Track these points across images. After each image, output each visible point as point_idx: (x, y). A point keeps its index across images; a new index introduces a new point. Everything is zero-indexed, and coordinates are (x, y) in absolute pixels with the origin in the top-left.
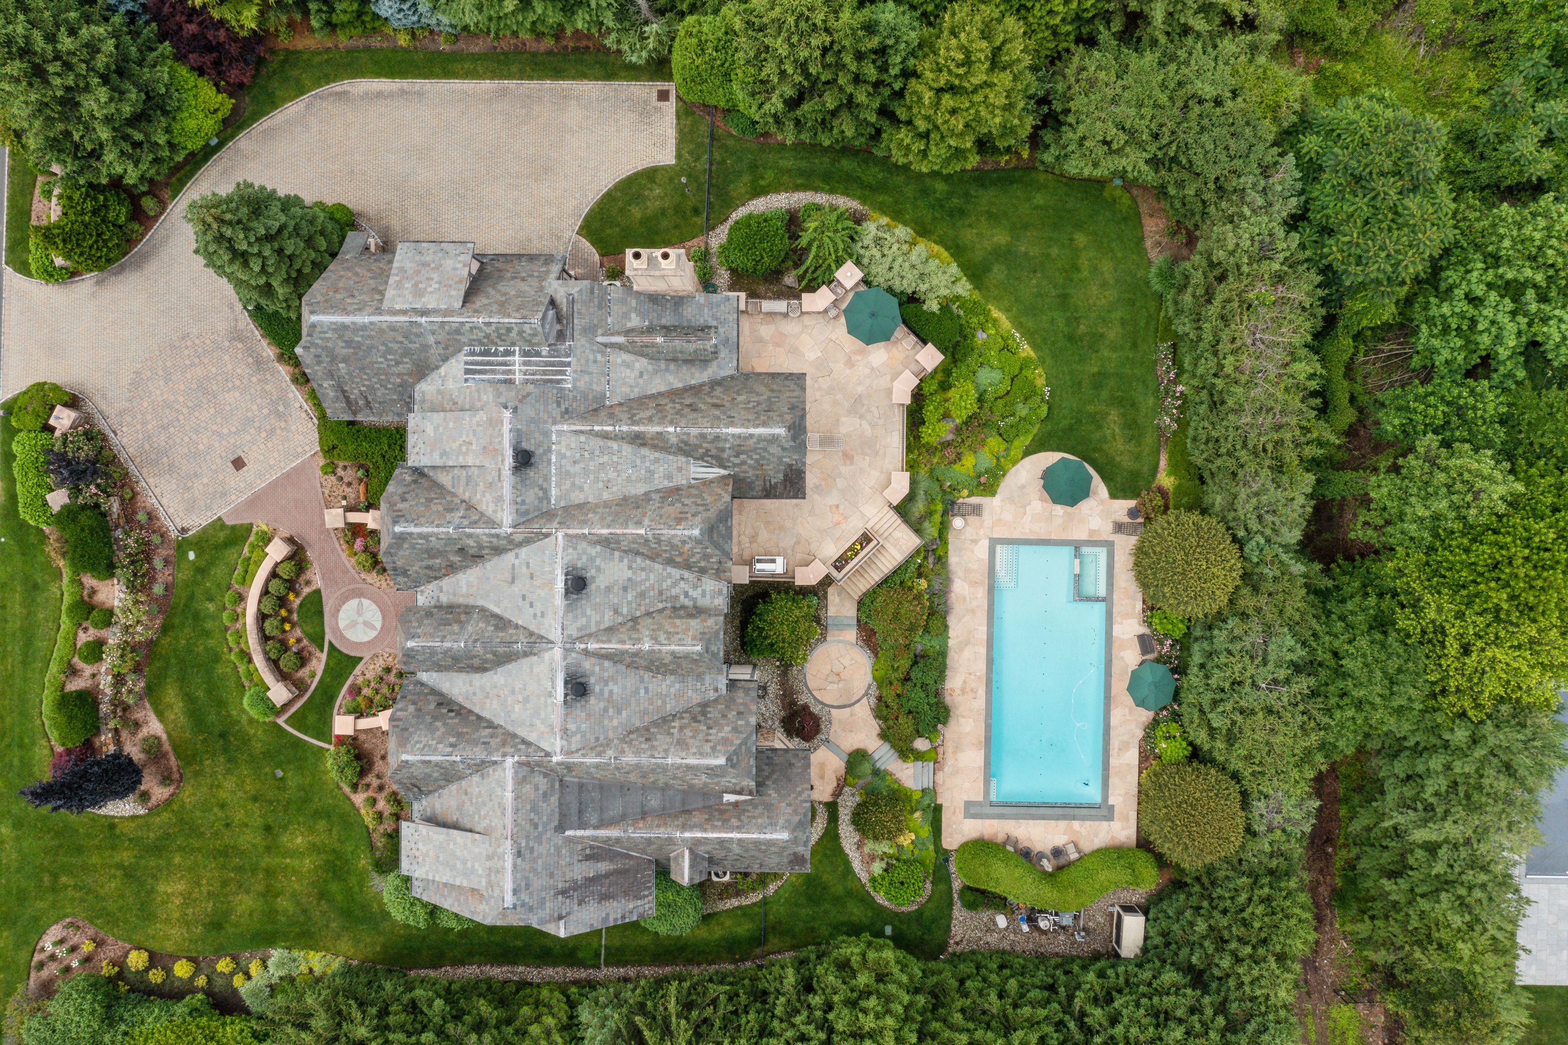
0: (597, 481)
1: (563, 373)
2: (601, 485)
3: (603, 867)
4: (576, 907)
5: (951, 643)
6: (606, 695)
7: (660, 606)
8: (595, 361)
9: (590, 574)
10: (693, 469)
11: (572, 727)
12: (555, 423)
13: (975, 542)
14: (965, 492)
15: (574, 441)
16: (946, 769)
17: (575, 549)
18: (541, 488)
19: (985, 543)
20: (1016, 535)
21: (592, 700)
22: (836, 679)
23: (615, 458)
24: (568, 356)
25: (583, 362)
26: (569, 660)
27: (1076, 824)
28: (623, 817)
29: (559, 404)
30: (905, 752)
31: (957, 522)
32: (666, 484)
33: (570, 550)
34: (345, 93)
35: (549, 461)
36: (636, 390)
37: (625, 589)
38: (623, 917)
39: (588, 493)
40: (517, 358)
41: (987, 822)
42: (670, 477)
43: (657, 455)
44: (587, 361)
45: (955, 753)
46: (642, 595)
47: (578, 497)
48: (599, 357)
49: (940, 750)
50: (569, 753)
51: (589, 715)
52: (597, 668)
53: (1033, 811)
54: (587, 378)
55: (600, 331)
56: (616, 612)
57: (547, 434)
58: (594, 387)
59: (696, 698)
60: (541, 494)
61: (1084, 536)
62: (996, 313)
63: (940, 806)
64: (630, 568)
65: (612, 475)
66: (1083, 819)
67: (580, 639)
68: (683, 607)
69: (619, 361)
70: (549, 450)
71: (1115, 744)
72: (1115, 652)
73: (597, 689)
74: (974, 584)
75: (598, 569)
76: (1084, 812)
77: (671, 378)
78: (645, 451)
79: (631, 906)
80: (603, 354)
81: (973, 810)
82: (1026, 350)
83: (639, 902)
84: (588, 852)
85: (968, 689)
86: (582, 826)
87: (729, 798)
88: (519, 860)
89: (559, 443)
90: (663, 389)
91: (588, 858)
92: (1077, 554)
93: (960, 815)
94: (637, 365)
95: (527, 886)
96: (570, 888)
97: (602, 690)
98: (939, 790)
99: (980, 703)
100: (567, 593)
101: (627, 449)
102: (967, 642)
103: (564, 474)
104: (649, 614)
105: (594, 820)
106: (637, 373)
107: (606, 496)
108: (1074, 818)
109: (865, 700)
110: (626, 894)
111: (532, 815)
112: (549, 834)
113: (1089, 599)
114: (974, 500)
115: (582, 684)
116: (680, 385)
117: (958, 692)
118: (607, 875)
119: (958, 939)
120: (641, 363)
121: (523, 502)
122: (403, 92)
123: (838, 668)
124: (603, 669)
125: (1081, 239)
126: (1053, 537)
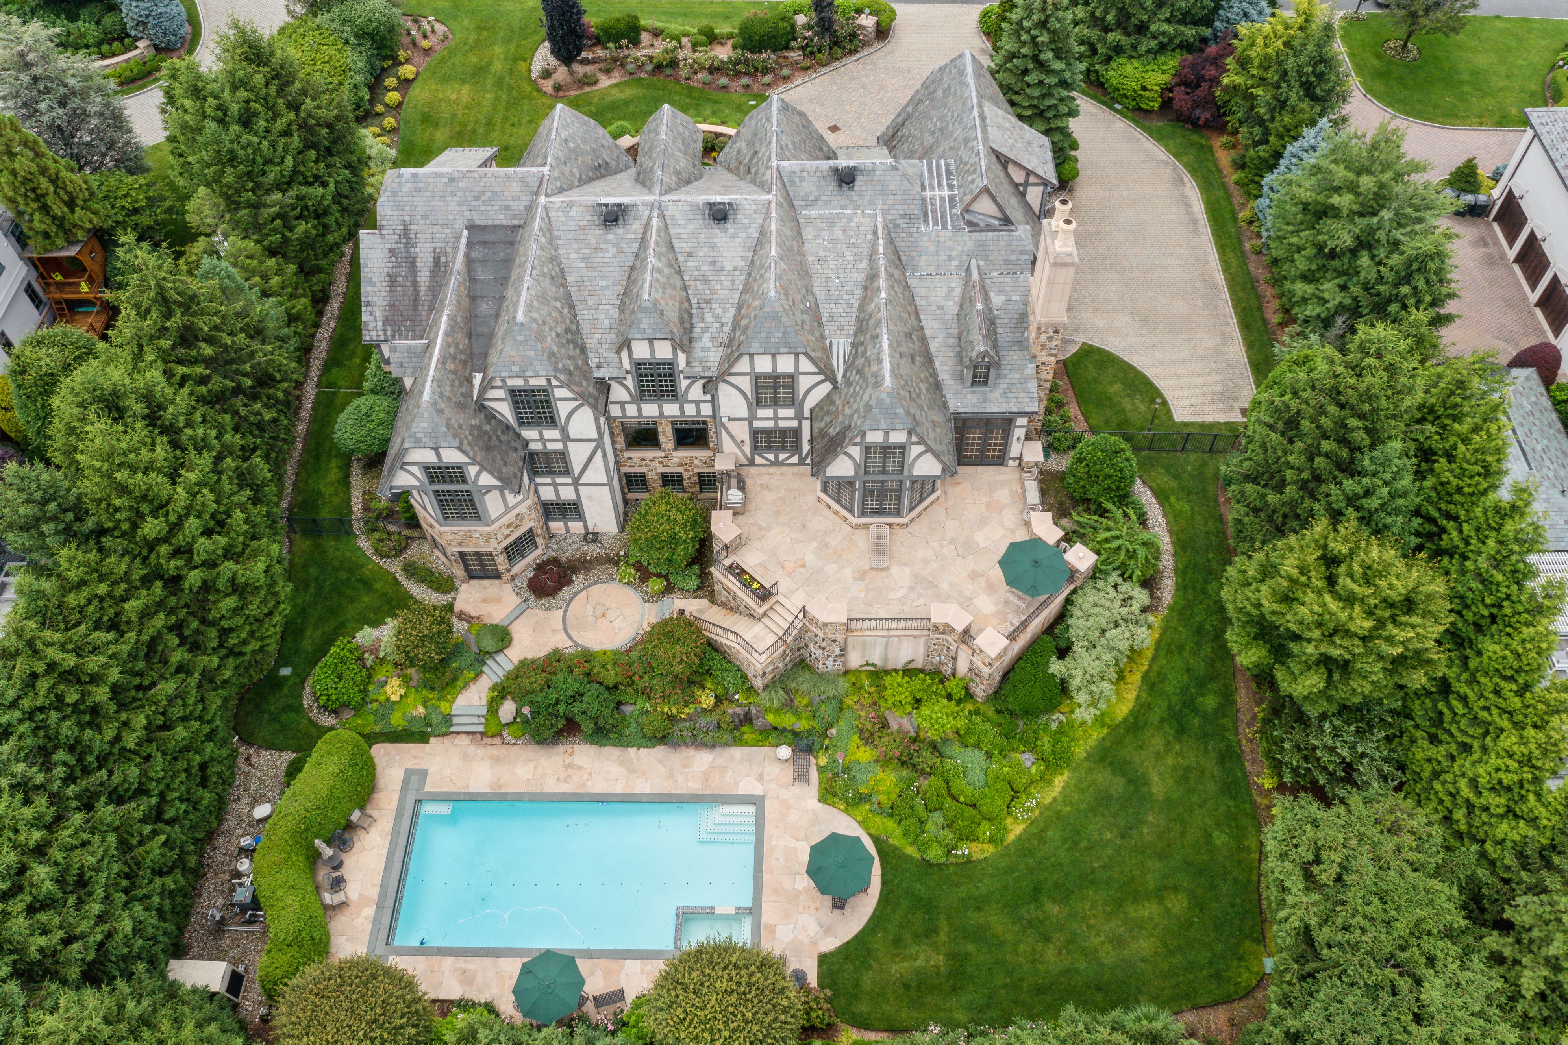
0: (826, 250)
1: (936, 223)
2: (822, 254)
3: (424, 277)
4: (388, 246)
5: (632, 751)
6: (603, 246)
7: (694, 301)
8: (950, 258)
9: (729, 226)
10: (841, 341)
11: (573, 212)
12: (883, 212)
13: (760, 778)
14: (823, 761)
15: (866, 228)
16: (472, 748)
17: (755, 212)
18: (817, 199)
19: (757, 790)
20: (769, 828)
21: (599, 232)
22: (599, 613)
23: (850, 266)
24: (953, 227)
25: (949, 243)
26: (641, 208)
27: (370, 911)
28: (472, 280)
29: (904, 216)
30: (500, 693)
31: (785, 752)
32: (825, 317)
33: (754, 207)
34: (1184, 185)
35: (844, 207)
36: (924, 303)
37: (713, 263)
38: (368, 304)
39: (812, 242)
40: (946, 193)
41: (395, 798)
42: (831, 318)
43: (856, 306)
44: (950, 249)
45: (492, 757)
46: (706, 281)
47: (808, 234)
48: (955, 263)
49: (497, 741)
50: (546, 210)
51: (582, 228)
52: (632, 236)
53: (400, 854)
54: (932, 249)
55: (982, 263)
56: (689, 255)
57: (872, 203)
58: (924, 258)
59: (591, 343)
60: (812, 198)
61: (766, 918)
62: (1060, 781)
63: (427, 742)
64: (735, 269)
65: (833, 264)
66: (376, 921)
67: (662, 216)
68: (692, 326)
69: (953, 285)
70: (856, 207)
71: (473, 964)
72: (603, 962)
73: (611, 237)
74: (706, 777)
75: (734, 236)
76: (386, 920)
77: (940, 339)
78: (859, 294)
79: (378, 314)
80: (959, 267)
81: (414, 779)
82: (1016, 829)
83: (380, 323)
84: (443, 260)
85: (570, 771)
86: (469, 244)
87: (478, 378)
88: (445, 180)
89: (864, 216)
90: (928, 331)
91: (437, 260)
92: (742, 912)
93: (410, 764)
94: (950, 303)
95: (418, 190)
96: (409, 238)
97: (608, 241)
98: (447, 740)
99: (552, 786)
100: (711, 205)
101: (861, 277)
102: (631, 771)
103: (832, 221)
104: (685, 288)
105: (474, 254)
106: (941, 303)
107: (811, 258)
108: (380, 908)
109: (571, 643)
110: (392, 306)
111: (488, 194)
112: (467, 213)
113: (679, 927)
114: (814, 776)
115: (616, 220)
116: (932, 350)
117: (568, 760)
118: (415, 284)
119: (254, 759)
120: (952, 307)
121: (802, 179)
122: (1195, 221)
123: (611, 615)
124: (631, 241)
125: (1178, 903)
126: (766, 877)
